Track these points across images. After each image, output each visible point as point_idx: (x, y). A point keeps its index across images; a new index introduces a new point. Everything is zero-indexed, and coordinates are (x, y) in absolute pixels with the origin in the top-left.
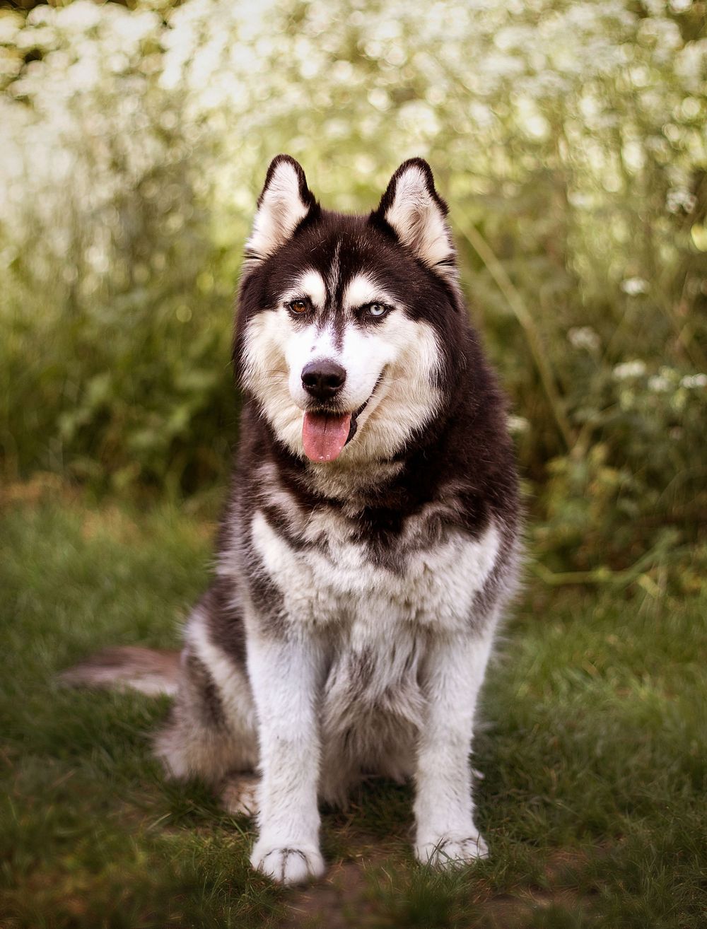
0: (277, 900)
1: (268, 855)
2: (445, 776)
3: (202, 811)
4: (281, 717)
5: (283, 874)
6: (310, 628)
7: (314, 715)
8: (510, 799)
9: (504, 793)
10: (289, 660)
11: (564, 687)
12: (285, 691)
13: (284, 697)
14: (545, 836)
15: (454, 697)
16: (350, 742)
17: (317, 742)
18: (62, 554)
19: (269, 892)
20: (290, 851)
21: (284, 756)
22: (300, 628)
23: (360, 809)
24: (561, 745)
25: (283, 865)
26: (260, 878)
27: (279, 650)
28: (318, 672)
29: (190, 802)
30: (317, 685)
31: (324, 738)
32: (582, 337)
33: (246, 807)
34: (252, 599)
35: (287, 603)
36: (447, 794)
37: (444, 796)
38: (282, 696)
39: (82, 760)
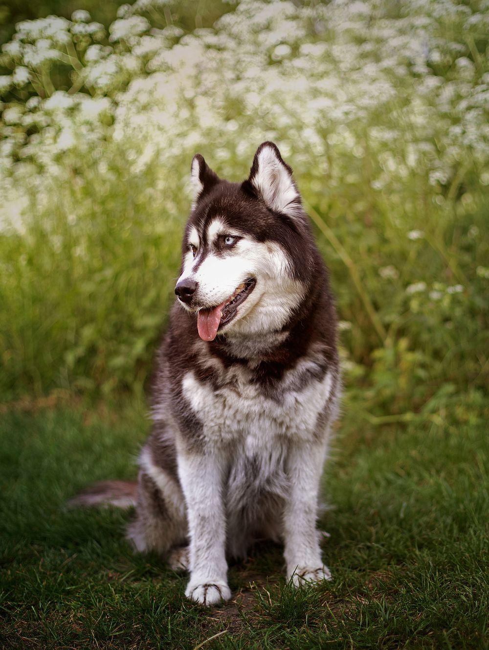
0: (202, 614)
1: (195, 589)
2: (302, 533)
3: (155, 570)
4: (201, 502)
5: (205, 599)
6: (219, 444)
7: (221, 501)
8: (347, 547)
9: (343, 544)
10: (205, 466)
11: (383, 483)
12: (203, 486)
13: (202, 490)
14: (367, 565)
15: (305, 482)
16: (245, 514)
17: (224, 518)
18: (70, 434)
19: (196, 610)
20: (210, 585)
21: (203, 527)
22: (213, 445)
23: (254, 560)
24: (378, 513)
25: (205, 594)
26: (191, 603)
27: (199, 459)
28: (223, 473)
29: (148, 565)
30: (223, 481)
31: (228, 515)
32: (388, 272)
33: (183, 565)
34: (181, 431)
35: (205, 430)
36: (304, 544)
37: (302, 545)
38: (201, 489)
39: (81, 548)
